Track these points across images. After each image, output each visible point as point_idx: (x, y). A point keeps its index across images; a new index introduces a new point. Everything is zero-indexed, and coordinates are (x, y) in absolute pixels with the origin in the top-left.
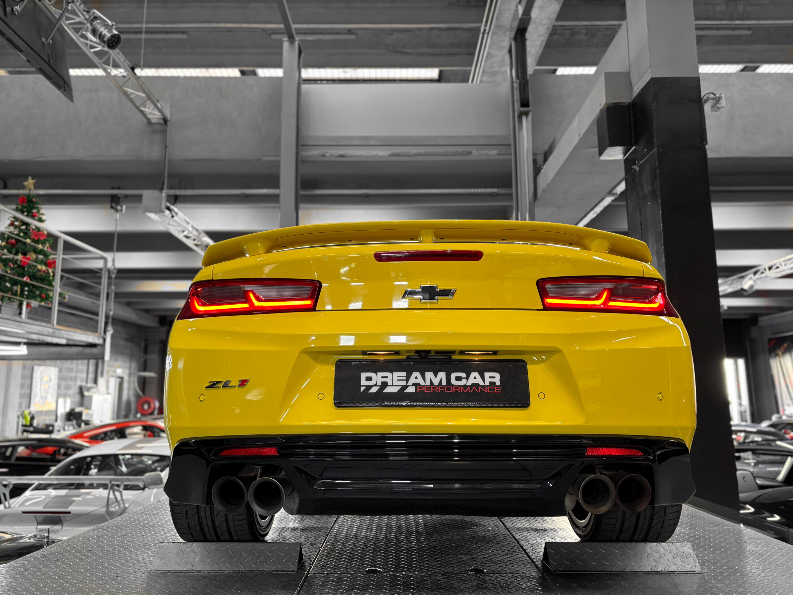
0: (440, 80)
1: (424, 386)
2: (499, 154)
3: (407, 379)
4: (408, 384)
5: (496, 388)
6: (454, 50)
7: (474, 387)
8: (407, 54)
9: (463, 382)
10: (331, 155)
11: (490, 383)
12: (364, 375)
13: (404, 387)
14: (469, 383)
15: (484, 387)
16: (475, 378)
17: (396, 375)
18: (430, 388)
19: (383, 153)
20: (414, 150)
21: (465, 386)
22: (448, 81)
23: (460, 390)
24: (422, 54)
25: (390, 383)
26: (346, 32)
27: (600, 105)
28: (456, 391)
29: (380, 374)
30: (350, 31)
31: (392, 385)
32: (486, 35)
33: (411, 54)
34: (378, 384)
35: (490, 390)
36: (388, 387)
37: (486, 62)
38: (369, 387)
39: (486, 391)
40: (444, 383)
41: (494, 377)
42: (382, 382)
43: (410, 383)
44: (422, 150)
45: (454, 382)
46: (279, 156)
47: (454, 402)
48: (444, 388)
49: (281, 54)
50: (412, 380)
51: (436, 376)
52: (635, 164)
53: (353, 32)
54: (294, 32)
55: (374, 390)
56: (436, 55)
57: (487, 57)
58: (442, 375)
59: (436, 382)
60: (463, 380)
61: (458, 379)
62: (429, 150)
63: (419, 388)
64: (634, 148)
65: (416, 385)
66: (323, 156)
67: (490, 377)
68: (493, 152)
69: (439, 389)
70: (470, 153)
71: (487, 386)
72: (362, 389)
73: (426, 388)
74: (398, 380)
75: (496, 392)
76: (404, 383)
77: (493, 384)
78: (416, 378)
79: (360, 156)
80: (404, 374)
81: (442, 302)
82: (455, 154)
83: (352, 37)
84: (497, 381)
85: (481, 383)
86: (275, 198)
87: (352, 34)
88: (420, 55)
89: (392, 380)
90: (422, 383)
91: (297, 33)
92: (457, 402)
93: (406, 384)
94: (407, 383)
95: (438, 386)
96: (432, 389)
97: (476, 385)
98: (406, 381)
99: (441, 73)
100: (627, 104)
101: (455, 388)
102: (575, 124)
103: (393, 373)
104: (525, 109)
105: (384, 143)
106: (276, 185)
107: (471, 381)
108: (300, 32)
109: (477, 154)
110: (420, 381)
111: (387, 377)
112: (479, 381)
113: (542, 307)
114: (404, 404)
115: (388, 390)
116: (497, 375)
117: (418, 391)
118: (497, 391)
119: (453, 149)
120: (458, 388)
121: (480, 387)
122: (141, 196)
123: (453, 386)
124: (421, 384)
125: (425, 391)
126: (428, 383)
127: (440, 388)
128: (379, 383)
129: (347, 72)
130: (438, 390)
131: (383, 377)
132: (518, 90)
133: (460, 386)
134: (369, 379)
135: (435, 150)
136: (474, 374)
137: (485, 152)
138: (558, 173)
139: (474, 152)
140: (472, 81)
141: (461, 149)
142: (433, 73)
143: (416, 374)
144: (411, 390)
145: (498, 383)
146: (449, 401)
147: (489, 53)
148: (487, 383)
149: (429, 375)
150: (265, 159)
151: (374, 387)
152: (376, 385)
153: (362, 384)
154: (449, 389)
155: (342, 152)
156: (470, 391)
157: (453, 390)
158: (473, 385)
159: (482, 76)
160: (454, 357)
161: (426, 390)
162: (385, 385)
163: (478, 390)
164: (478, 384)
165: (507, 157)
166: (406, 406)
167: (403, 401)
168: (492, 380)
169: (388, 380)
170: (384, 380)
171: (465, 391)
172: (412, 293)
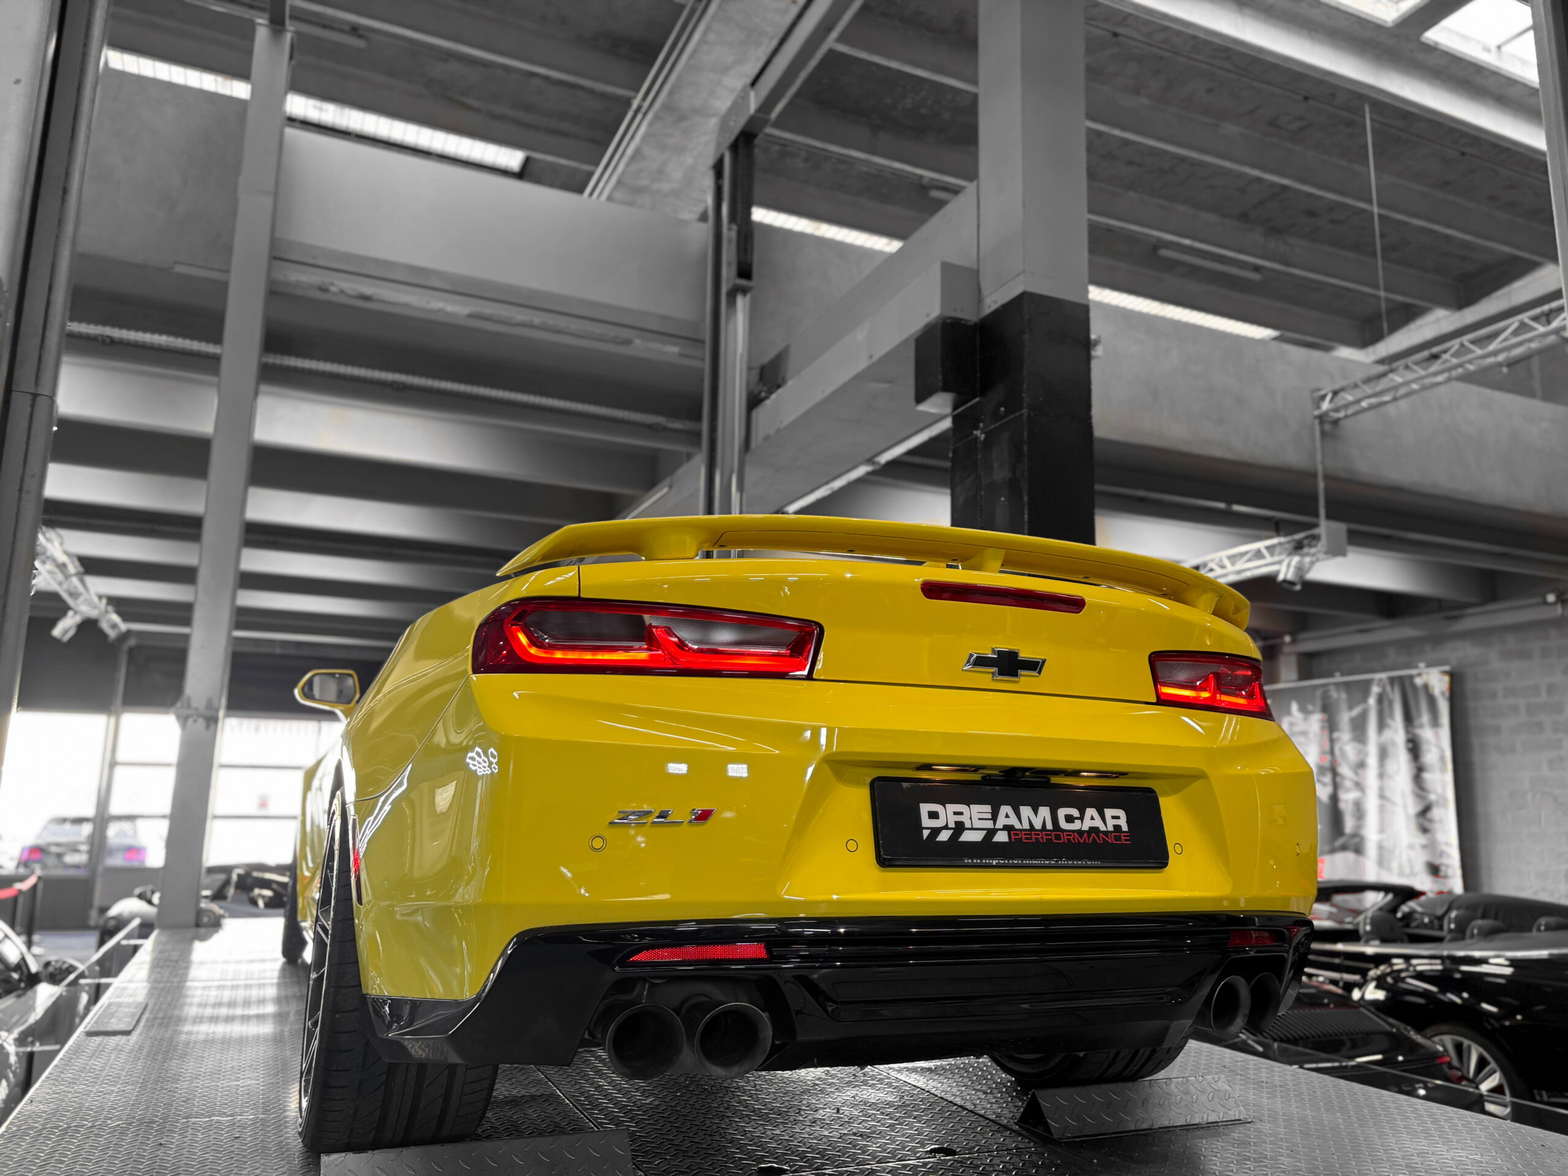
0: (521, 175)
1: (1020, 830)
2: (682, 355)
3: (994, 818)
4: (997, 827)
5: (1124, 836)
6: (565, 126)
7: (1093, 834)
8: (469, 108)
9: (1076, 826)
10: (342, 292)
11: (1115, 826)
12: (925, 808)
13: (991, 833)
14: (1085, 828)
15: (1106, 833)
16: (1091, 819)
17: (976, 808)
18: (1031, 834)
19: (455, 308)
21: (1080, 832)
22: (538, 180)
23: (1074, 838)
24: (502, 118)
25: (968, 825)
26: (347, 28)
27: (928, 315)
28: (1069, 840)
29: (952, 808)
30: (355, 30)
31: (972, 829)
32: (639, 116)
33: (478, 111)
34: (949, 826)
35: (1115, 838)
36: (966, 831)
37: (628, 165)
38: (935, 831)
39: (1110, 841)
40: (1049, 826)
41: (1119, 817)
42: (956, 823)
43: (999, 825)
44: (537, 318)
45: (1064, 825)
46: (228, 271)
47: (1068, 859)
48: (1051, 835)
50: (1001, 821)
51: (1036, 812)
52: (977, 428)
53: (361, 32)
54: (287, 13)
55: (944, 836)
56: (529, 126)
57: (633, 158)
58: (1044, 812)
59: (1038, 825)
60: (1076, 821)
61: (1070, 819)
62: (551, 320)
63: (1015, 834)
64: (977, 399)
65: (1008, 828)
66: (323, 289)
67: (1113, 817)
68: (672, 349)
69: (1045, 837)
70: (628, 342)
71: (1111, 832)
72: (926, 833)
73: (1025, 834)
74: (979, 819)
75: (1124, 842)
76: (989, 825)
77: (1117, 828)
78: (1007, 816)
79: (406, 305)
80: (987, 808)
81: (1026, 680)
82: (601, 339)
83: (360, 43)
84: (1123, 823)
85: (1103, 828)
87: (360, 37)
88: (495, 117)
89: (971, 818)
90: (1018, 826)
91: (292, 17)
92: (1073, 859)
93: (993, 827)
94: (995, 824)
95: (1041, 831)
96: (1033, 837)
97: (1094, 830)
98: (992, 822)
99: (527, 161)
100: (972, 322)
101: (1067, 835)
102: (860, 335)
103: (971, 806)
104: (743, 282)
105: (461, 288)
107: (1087, 825)
108: (299, 16)
109: (641, 347)
110: (1013, 821)
111: (961, 813)
112: (1098, 823)
114: (995, 862)
115: (967, 837)
117: (1013, 840)
118: (1126, 840)
119: (596, 329)
120: (1071, 835)
121: (1101, 834)
123: (1064, 831)
124: (1016, 827)
125: (1024, 841)
126: (1026, 826)
127: (1046, 835)
128: (952, 825)
130: (1042, 838)
131: (955, 813)
132: (734, 245)
133: (1073, 831)
134: (933, 815)
135: (563, 322)
136: (1091, 812)
137: (657, 346)
138: (807, 414)
139: (638, 342)
140: (591, 194)
141: (612, 331)
142: (512, 158)
144: (1002, 837)
145: (1125, 828)
146: (1060, 858)
147: (638, 152)
148: (1111, 828)
149: (1026, 811)
150: (179, 269)
151: (943, 831)
152: (946, 827)
153: (923, 825)
154: (1058, 837)
155: (368, 290)
156: (1089, 839)
157: (1064, 838)
158: (1091, 829)
159: (615, 189)
160: (1055, 780)
161: (1026, 838)
162: (960, 828)
163: (1099, 838)
164: (1098, 828)
165: (696, 363)
166: (998, 866)
167: (993, 857)
168: (1116, 822)
169: (965, 819)
170: (959, 818)
171: (1082, 842)
172: (981, 662)
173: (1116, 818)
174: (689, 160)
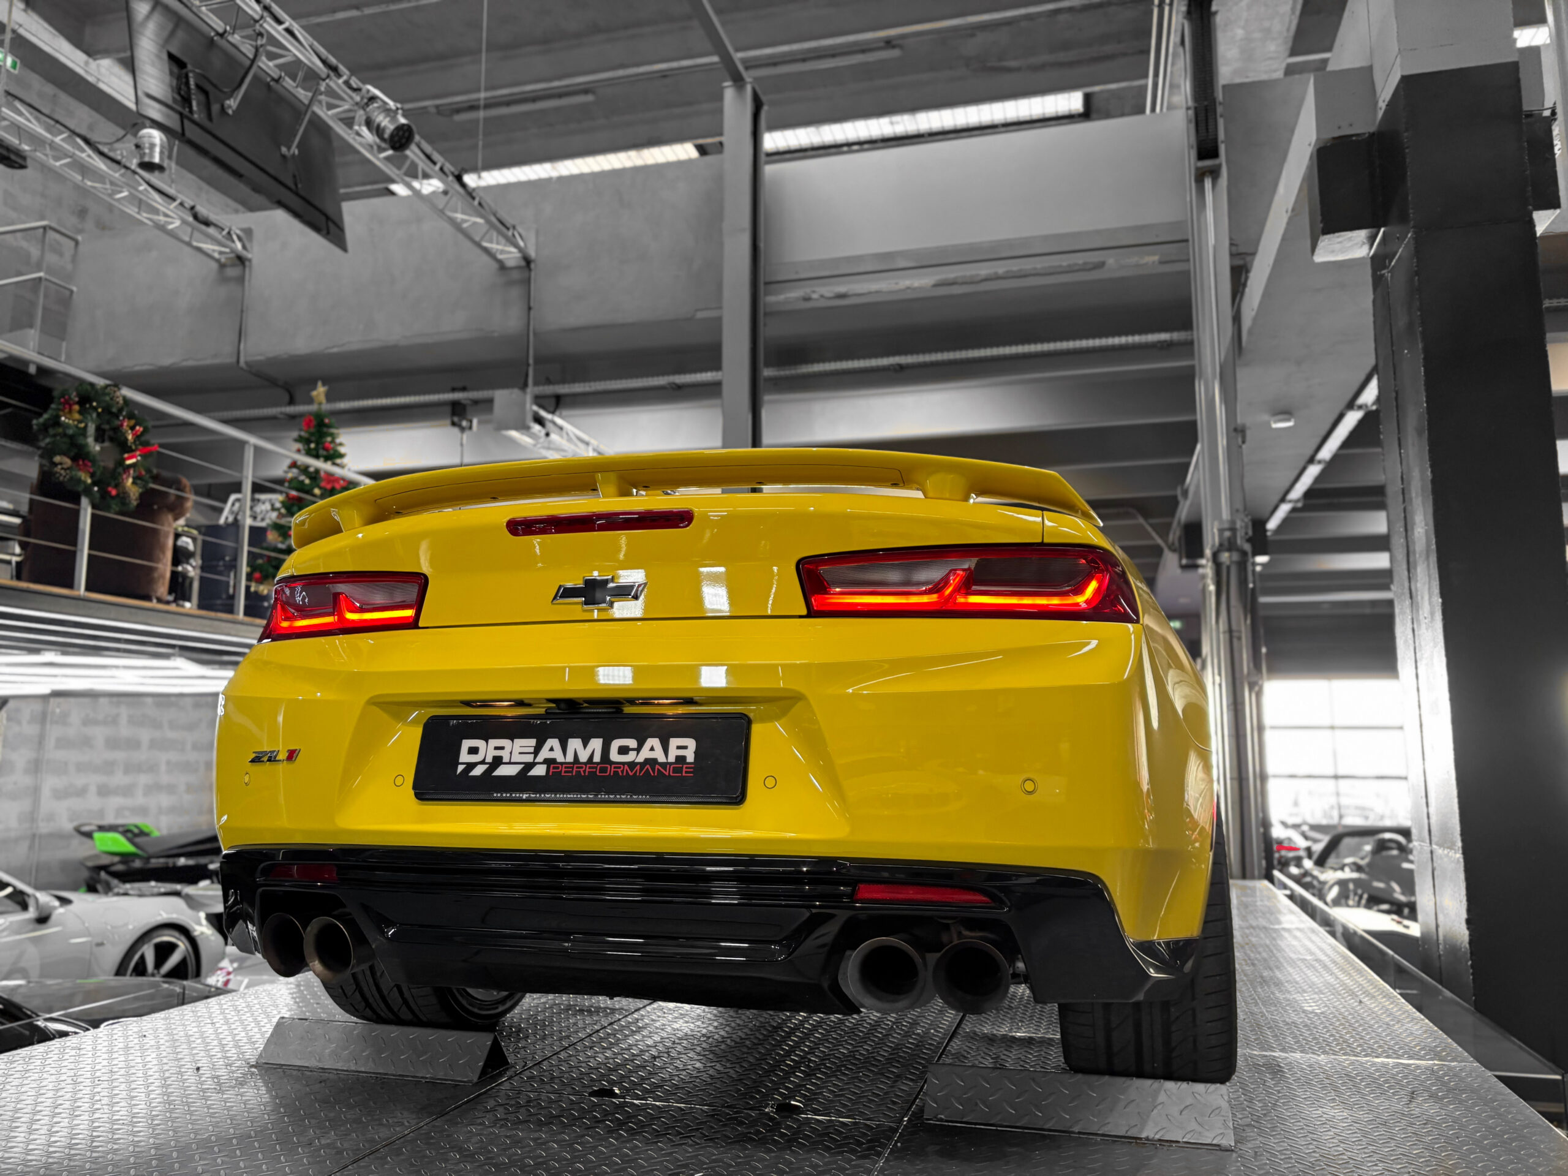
0: (1088, 113)
1: (562, 764)
2: (1161, 263)
3: (536, 752)
4: (537, 760)
5: (687, 768)
6: (1108, 49)
7: (648, 766)
8: (1009, 70)
9: (630, 757)
10: (822, 297)
11: (677, 757)
12: (466, 744)
13: (529, 766)
14: (641, 759)
15: (664, 765)
16: (652, 749)
17: (520, 743)
18: (573, 768)
19: (921, 282)
20: (984, 270)
21: (632, 765)
22: (1108, 115)
23: (622, 771)
24: (1043, 67)
25: (505, 760)
26: (882, 44)
27: (1309, 147)
28: (616, 773)
29: (494, 743)
30: (889, 43)
31: (510, 763)
32: (1167, 9)
33: (1018, 69)
34: (487, 761)
35: (676, 770)
36: (502, 765)
37: (1173, 64)
38: (471, 766)
39: (666, 773)
40: (597, 758)
41: (685, 747)
42: (494, 757)
43: (540, 759)
44: (1001, 268)
45: (614, 756)
46: (720, 308)
47: (609, 793)
48: (596, 768)
49: (720, 111)
50: (544, 754)
51: (585, 745)
53: (894, 43)
54: (741, 68)
55: (478, 771)
56: (1070, 64)
58: (596, 744)
59: (583, 757)
60: (630, 752)
61: (623, 750)
62: (1015, 266)
63: (554, 768)
64: (1385, 229)
65: (549, 762)
66: (807, 299)
67: (679, 748)
68: (1151, 259)
69: (587, 770)
70: (1101, 265)
71: (671, 764)
72: (461, 768)
73: (567, 767)
74: (520, 753)
75: (684, 774)
76: (529, 758)
77: (681, 759)
78: (552, 749)
79: (877, 293)
80: (533, 742)
82: (1070, 270)
83: (895, 53)
84: (690, 754)
85: (662, 759)
86: (712, 390)
87: (894, 47)
88: (1035, 69)
89: (511, 753)
90: (560, 758)
91: (747, 68)
92: (615, 793)
93: (532, 761)
94: (535, 758)
95: (585, 764)
96: (575, 770)
97: (652, 762)
98: (533, 755)
99: (1088, 99)
100: (1367, 135)
101: (615, 767)
102: (1282, 188)
103: (515, 740)
104: (1208, 163)
105: (924, 262)
106: (716, 364)
107: (645, 754)
109: (1116, 265)
110: (558, 755)
111: (502, 748)
112: (658, 754)
113: (804, 612)
114: (525, 796)
115: (503, 771)
116: (691, 743)
117: (551, 774)
118: (686, 772)
119: (1065, 261)
120: (620, 767)
121: (657, 766)
122: (490, 401)
123: (612, 763)
124: (558, 761)
125: (564, 774)
126: (570, 758)
127: (590, 768)
128: (489, 759)
129: (898, 123)
130: (584, 771)
131: (496, 748)
132: (1193, 124)
133: (623, 764)
134: (473, 751)
135: (1028, 265)
136: (651, 742)
137: (1134, 260)
139: (1111, 261)
140: (1153, 109)
141: (1079, 259)
142: (1072, 101)
143: (553, 742)
144: (539, 771)
145: (690, 758)
146: (599, 792)
148: (672, 759)
149: (574, 744)
150: (700, 315)
151: (479, 766)
152: (483, 762)
153: (460, 761)
154: (603, 770)
155: (842, 289)
156: (640, 773)
157: (611, 770)
158: (647, 761)
159: (1170, 94)
161: (565, 772)
162: (498, 761)
163: (654, 771)
164: (655, 760)
165: (1180, 267)
166: (528, 800)
167: (522, 791)
168: (681, 752)
169: (505, 755)
170: (498, 753)
171: (631, 774)
172: (568, 593)
173: (685, 748)
174: (1240, 32)
